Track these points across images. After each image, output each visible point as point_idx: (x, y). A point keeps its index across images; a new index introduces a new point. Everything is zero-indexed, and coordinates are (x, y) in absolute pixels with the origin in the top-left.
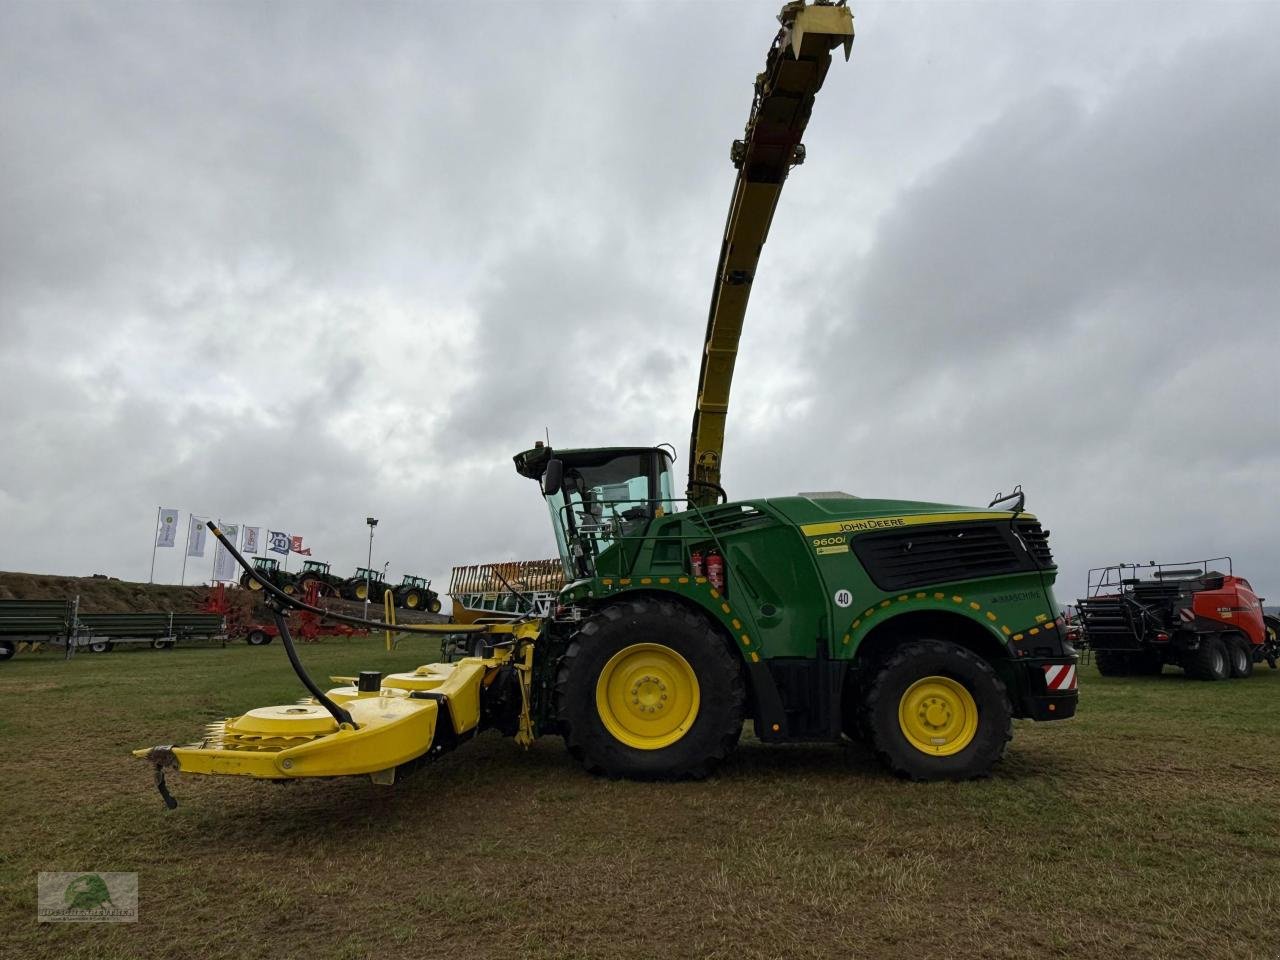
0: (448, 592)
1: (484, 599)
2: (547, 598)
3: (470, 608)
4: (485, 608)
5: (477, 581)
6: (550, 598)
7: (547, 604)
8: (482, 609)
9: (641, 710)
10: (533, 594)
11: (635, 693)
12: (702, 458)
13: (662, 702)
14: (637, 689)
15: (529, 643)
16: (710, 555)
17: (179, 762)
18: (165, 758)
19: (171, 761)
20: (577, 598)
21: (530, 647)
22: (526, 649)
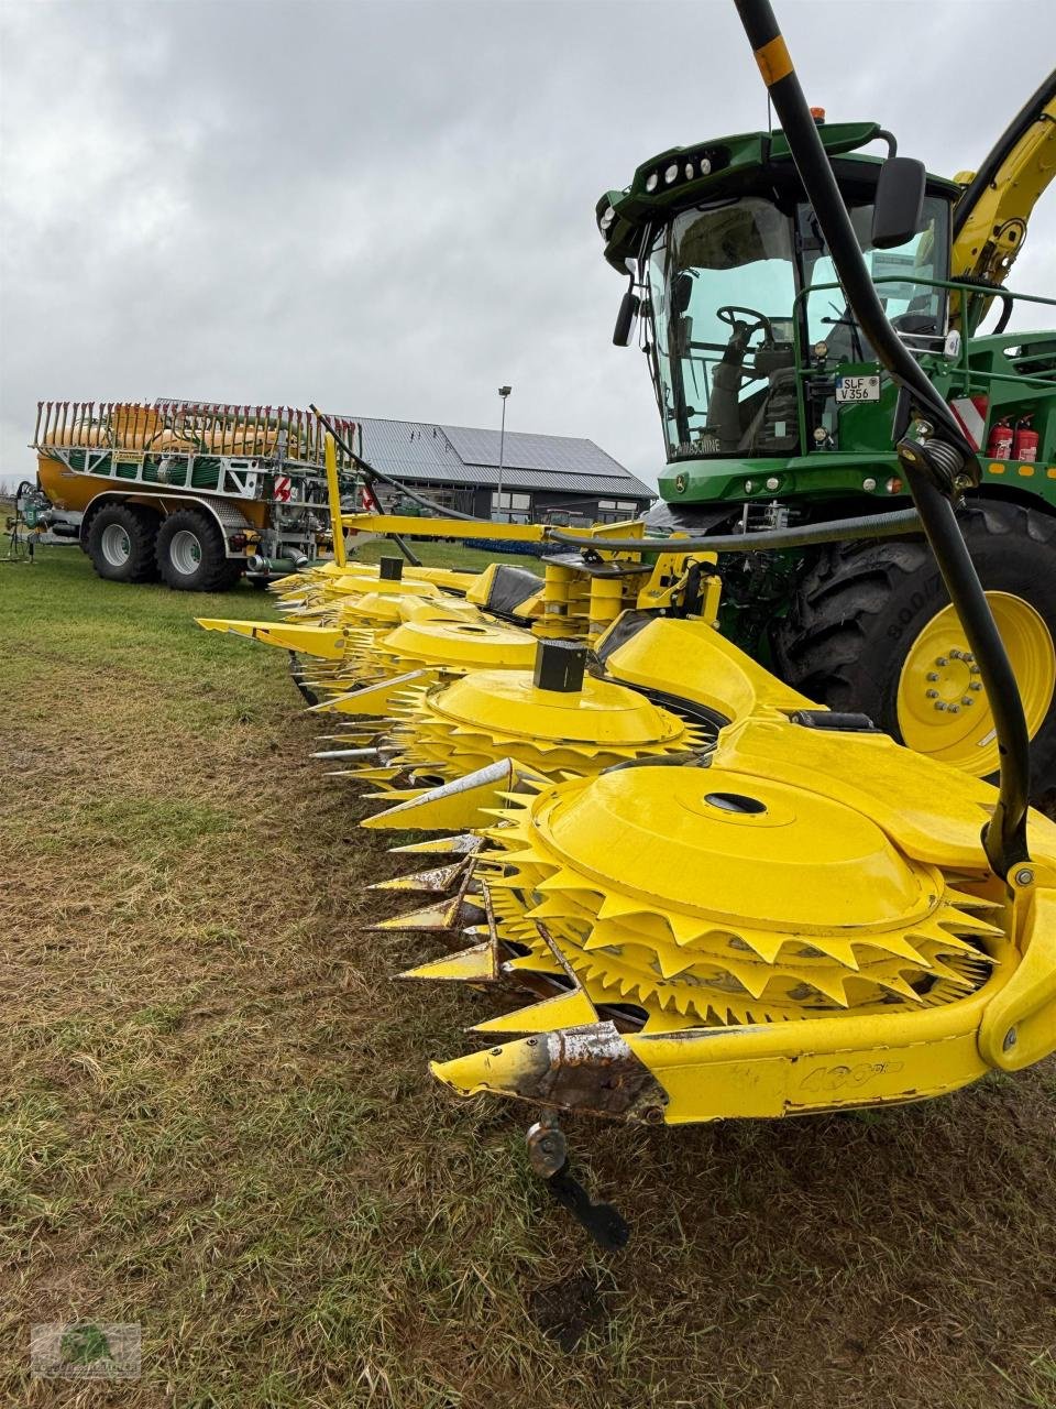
0: (32, 443)
1: (115, 460)
2: (250, 469)
3: (87, 472)
4: (118, 475)
5: (77, 428)
6: (256, 469)
7: (252, 478)
8: (112, 477)
9: (939, 707)
10: (218, 461)
11: (931, 678)
12: (997, 231)
13: (970, 695)
14: (935, 671)
15: (713, 575)
16: (1021, 427)
17: (664, 1096)
18: (608, 1086)
19: (634, 1097)
20: (799, 489)
21: (715, 582)
22: (706, 585)
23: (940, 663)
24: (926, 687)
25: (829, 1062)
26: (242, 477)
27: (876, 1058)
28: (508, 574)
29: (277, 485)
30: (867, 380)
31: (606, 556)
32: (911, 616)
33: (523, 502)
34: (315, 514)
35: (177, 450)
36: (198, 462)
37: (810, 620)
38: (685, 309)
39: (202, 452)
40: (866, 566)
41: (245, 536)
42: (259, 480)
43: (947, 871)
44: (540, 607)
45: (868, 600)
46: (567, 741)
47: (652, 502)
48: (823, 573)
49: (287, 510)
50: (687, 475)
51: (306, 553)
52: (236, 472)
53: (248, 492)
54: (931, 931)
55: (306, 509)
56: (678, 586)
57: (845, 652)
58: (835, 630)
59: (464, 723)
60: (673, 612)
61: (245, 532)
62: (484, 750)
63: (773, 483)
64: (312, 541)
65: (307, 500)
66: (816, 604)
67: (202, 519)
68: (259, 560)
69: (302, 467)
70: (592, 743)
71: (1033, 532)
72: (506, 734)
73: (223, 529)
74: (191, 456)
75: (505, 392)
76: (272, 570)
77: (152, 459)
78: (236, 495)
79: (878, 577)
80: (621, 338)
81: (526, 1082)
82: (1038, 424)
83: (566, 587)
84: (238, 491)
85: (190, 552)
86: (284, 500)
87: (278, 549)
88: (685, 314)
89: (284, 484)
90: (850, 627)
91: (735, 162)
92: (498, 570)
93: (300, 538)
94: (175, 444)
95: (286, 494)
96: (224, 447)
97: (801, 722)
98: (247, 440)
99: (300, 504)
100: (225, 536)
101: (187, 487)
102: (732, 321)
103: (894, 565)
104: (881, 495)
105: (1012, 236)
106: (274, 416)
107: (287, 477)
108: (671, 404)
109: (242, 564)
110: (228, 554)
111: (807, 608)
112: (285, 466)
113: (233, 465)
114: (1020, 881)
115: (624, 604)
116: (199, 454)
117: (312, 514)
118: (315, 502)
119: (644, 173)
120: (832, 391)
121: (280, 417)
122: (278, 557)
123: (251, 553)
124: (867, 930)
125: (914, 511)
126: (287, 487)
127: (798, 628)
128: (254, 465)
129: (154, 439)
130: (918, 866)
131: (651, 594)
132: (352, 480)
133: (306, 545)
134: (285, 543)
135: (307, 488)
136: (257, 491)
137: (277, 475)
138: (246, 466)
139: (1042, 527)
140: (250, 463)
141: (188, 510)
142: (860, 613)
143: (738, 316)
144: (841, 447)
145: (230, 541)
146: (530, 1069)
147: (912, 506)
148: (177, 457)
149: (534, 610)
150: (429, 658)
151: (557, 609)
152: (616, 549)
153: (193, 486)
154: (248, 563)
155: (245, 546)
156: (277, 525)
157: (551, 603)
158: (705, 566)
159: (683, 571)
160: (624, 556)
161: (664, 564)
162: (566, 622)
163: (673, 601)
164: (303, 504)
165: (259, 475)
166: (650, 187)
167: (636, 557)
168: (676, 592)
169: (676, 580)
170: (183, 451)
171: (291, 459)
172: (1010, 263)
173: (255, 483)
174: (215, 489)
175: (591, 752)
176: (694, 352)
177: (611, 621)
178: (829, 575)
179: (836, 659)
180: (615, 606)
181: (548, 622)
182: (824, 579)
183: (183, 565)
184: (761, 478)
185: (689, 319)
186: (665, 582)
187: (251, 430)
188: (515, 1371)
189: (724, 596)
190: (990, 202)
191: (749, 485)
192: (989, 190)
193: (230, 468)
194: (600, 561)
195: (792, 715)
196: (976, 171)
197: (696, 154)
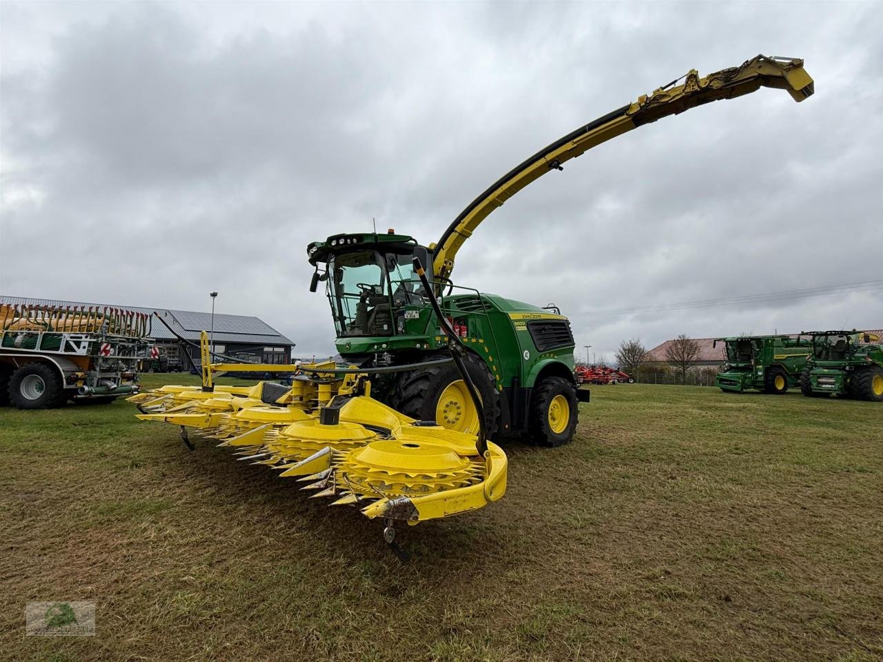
2: (83, 339)
6: (88, 339)
7: (85, 344)
9: (449, 422)
10: (61, 335)
11: (445, 412)
12: (445, 262)
13: (458, 416)
14: (446, 409)
15: (367, 380)
16: (461, 325)
17: (418, 513)
18: (406, 511)
19: (411, 513)
20: (394, 348)
21: (368, 383)
22: (366, 384)
23: (447, 406)
24: (444, 415)
25: (453, 500)
26: (78, 344)
27: (463, 498)
28: (270, 386)
29: (102, 348)
30: (414, 312)
31: (321, 375)
32: (437, 390)
33: (220, 349)
34: (123, 362)
35: (30, 329)
36: (45, 336)
37: (404, 394)
38: (341, 281)
39: (49, 331)
40: (421, 373)
41: (77, 375)
42: (89, 345)
43: (469, 457)
44: (290, 398)
45: (423, 386)
46: (342, 440)
47: (292, 347)
48: (406, 377)
49: (106, 360)
50: (350, 343)
51: (115, 383)
52: (74, 341)
53: (81, 352)
54: (469, 469)
55: (118, 359)
56: (355, 385)
57: (417, 404)
58: (414, 397)
59: (303, 438)
60: (354, 395)
61: (77, 373)
62: (312, 447)
63: (384, 346)
64: (119, 376)
65: (118, 355)
66: (405, 388)
67: (47, 367)
68: (86, 388)
69: (116, 338)
70: (351, 440)
71: (470, 360)
72: (319, 440)
73: (62, 373)
74: (41, 333)
75: (214, 295)
76: (94, 394)
77: (10, 335)
78: (73, 353)
79: (425, 377)
80: (313, 289)
81: (386, 512)
82: (466, 324)
83: (302, 389)
84: (75, 351)
85: (35, 387)
86: (106, 355)
87: (98, 381)
88: (341, 283)
89: (106, 347)
90: (419, 396)
91: (366, 241)
92: (264, 384)
93: (113, 375)
94: (28, 326)
95: (107, 352)
96: (65, 327)
97: (416, 425)
98: (82, 324)
99: (114, 357)
100: (64, 376)
101: (37, 350)
102: (362, 288)
103: (430, 373)
104: (422, 349)
105: (450, 264)
106: (101, 311)
107: (108, 343)
108: (337, 315)
109: (75, 391)
110: (65, 386)
111: (402, 390)
112: (107, 337)
113: (71, 337)
114: (486, 455)
115: (332, 394)
116: (47, 332)
117: (120, 362)
118: (122, 355)
119: (330, 239)
120: (402, 313)
121: (105, 312)
122: (97, 386)
123: (80, 384)
124: (455, 469)
125: (452, 358)
126: (108, 348)
127: (400, 398)
128: (86, 337)
129: (13, 323)
130: (461, 457)
131: (344, 389)
132: (146, 343)
133: (115, 379)
134: (102, 379)
135: (119, 348)
136: (88, 351)
137: (102, 343)
138: (81, 338)
139: (472, 357)
140: (84, 336)
141: (37, 363)
142: (422, 390)
143: (364, 286)
144: (407, 333)
145: (67, 379)
146: (387, 508)
147: (451, 357)
148: (29, 333)
149: (287, 400)
150: (264, 420)
151: (298, 398)
152: (325, 372)
153: (41, 349)
154: (79, 390)
155: (77, 381)
156: (98, 369)
157: (295, 396)
158: (364, 377)
159: (356, 379)
160: (328, 375)
161: (347, 377)
162: (302, 404)
163: (354, 391)
164: (116, 357)
165: (90, 342)
166: (333, 244)
167: (333, 375)
168: (355, 387)
169: (353, 384)
170: (34, 330)
171: (110, 334)
172: (451, 272)
173: (87, 347)
174: (58, 350)
175: (352, 443)
176: (345, 296)
177: (329, 401)
178: (409, 378)
179: (415, 407)
180: (329, 395)
181: (295, 404)
182: (407, 379)
183: (30, 395)
184: (380, 344)
185: (343, 285)
186: (348, 384)
187: (78, 318)
188: (385, 606)
189: (372, 387)
190: (442, 254)
191: (376, 347)
192: (441, 250)
193: (69, 339)
194: (319, 377)
195: (412, 424)
196: (437, 243)
197: (351, 237)
